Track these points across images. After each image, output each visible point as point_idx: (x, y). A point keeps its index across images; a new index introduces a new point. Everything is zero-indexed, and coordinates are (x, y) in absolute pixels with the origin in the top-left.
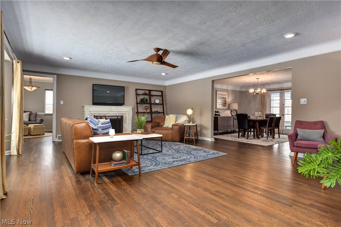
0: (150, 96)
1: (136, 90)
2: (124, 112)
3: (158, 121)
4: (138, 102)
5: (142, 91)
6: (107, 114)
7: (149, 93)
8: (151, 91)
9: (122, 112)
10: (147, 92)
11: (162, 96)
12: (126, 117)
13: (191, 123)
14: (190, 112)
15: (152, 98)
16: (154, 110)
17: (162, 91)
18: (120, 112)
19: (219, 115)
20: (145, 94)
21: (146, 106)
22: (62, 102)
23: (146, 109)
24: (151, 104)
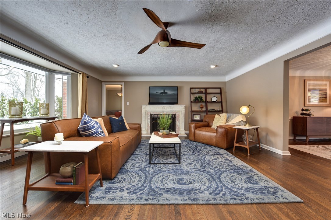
0: (206, 93)
1: (191, 88)
2: (176, 111)
3: (207, 120)
4: (192, 101)
5: (196, 89)
6: (161, 112)
7: (205, 91)
8: (207, 89)
9: (175, 111)
10: (203, 90)
11: (221, 93)
12: (179, 115)
13: (248, 125)
14: (244, 110)
15: (207, 96)
16: (209, 108)
17: (220, 88)
18: (173, 111)
19: (309, 115)
20: (200, 92)
21: (201, 105)
22: (128, 103)
23: (201, 107)
24: (206, 102)
